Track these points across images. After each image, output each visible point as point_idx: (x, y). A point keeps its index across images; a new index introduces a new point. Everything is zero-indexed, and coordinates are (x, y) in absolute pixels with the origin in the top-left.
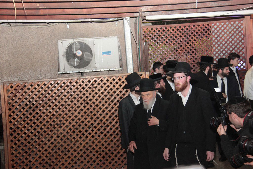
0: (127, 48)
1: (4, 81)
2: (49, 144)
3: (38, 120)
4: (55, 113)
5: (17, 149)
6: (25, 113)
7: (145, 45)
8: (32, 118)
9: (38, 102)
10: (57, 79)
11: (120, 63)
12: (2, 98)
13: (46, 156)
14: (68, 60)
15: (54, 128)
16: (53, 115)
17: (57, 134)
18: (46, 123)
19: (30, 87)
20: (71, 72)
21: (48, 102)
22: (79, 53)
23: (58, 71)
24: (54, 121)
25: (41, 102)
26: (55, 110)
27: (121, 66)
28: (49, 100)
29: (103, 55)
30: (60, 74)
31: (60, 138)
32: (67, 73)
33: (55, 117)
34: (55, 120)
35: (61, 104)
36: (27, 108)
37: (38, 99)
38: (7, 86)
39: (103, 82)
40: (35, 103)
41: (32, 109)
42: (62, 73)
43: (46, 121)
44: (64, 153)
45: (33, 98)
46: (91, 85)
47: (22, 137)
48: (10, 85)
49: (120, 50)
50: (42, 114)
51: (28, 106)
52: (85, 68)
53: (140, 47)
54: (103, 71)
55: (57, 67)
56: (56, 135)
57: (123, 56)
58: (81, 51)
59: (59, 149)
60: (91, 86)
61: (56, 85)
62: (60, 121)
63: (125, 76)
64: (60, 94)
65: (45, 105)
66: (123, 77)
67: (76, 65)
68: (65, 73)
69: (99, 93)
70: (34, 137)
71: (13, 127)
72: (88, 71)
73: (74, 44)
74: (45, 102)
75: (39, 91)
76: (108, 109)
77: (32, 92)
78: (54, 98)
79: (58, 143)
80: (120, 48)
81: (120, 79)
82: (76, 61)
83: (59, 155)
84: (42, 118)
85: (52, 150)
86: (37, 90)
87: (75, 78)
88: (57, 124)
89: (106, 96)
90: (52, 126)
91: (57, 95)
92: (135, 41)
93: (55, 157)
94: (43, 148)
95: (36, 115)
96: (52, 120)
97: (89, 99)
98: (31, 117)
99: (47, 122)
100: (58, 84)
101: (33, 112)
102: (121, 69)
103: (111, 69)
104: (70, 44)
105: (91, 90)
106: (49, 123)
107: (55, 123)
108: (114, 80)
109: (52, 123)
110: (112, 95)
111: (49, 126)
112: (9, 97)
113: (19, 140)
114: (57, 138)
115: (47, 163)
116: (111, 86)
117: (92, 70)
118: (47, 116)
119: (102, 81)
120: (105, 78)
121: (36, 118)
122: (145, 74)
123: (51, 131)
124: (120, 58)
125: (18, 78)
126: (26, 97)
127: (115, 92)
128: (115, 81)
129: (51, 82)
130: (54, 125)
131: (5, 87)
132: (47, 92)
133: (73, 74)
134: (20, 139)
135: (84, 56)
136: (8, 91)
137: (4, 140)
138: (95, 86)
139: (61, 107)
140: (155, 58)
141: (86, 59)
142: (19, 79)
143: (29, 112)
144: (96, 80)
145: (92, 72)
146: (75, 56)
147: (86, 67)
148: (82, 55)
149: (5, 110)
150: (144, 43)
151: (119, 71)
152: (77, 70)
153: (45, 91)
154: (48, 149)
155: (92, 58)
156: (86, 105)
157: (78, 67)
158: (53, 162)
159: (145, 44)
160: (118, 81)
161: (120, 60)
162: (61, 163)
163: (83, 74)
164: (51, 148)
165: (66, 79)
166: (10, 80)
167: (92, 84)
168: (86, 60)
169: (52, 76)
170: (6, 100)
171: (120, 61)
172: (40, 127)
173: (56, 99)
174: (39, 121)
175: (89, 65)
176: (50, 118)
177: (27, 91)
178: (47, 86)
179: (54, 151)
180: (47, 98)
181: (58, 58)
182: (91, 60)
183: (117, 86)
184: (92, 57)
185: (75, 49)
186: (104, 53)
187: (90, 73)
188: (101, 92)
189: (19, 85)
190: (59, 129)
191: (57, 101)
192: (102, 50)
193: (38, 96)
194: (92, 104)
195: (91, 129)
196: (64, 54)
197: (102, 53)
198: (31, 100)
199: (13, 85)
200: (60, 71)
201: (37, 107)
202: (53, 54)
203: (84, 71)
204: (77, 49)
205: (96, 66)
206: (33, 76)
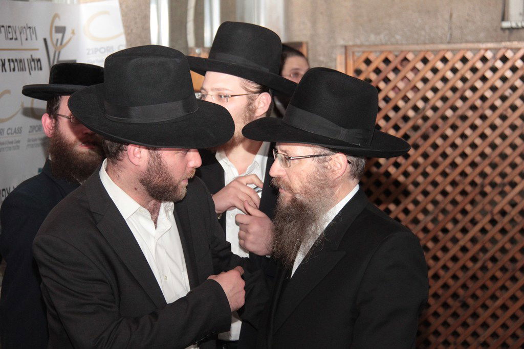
2: (464, 240)
3: (435, 165)
4: (488, 151)
8: (420, 160)
9: (439, 113)
10: (504, 44)
13: (455, 277)
15: (484, 194)
16: (483, 155)
17: (492, 212)
18: (458, 178)
21: (470, 113)
24: (483, 175)
25: (449, 113)
26: (489, 140)
28: (474, 108)
30: (507, 29)
31: (499, 227)
33: (487, 161)
34: (488, 170)
35: (508, 122)
36: (405, 128)
37: (439, 104)
38: (355, 58)
40: (429, 113)
41: (420, 133)
42: (514, 25)
43: (459, 170)
44: (508, 275)
45: (426, 100)
48: (364, 57)
50: (449, 151)
51: (410, 123)
55: (500, 7)
56: (488, 218)
59: (494, 259)
61: (499, 64)
62: (503, 175)
64: (508, 92)
65: (459, 123)
68: (522, 28)
70: (421, 217)
74: (459, 112)
75: (445, 80)
77: (425, 81)
78: (488, 103)
79: (493, 241)
83: (494, 278)
84: (449, 161)
85: (474, 259)
86: (439, 75)
88: (493, 185)
90: (478, 190)
91: (499, 93)
93: (480, 283)
94: (445, 249)
95: (432, 150)
96: (478, 170)
98: (416, 156)
99: (463, 174)
100: (504, 59)
101: (422, 141)
106: (469, 179)
107: (487, 181)
109: (478, 180)
111: (469, 189)
114: (488, 227)
115: (455, 296)
118: (464, 155)
121: (430, 160)
123: (473, 202)
126: (407, 94)
129: (482, 52)
130: (483, 186)
131: (350, 62)
132: (468, 84)
136: (357, 72)
139: (508, 132)
142: (382, 37)
153: (464, 80)
154: (460, 255)
158: (474, 296)
162: (499, 303)
164: (470, 255)
169: (481, 34)
172: (439, 188)
173: (493, 108)
174: (440, 169)
176: (473, 165)
177: (410, 75)
178: (469, 65)
179: (479, 264)
180: (469, 103)
189: (391, 57)
190: (498, 198)
191: (498, 112)
193: (440, 94)
198: (420, 104)
199: (372, 57)
200: (508, 20)
201: (435, 127)
206: (425, 32)
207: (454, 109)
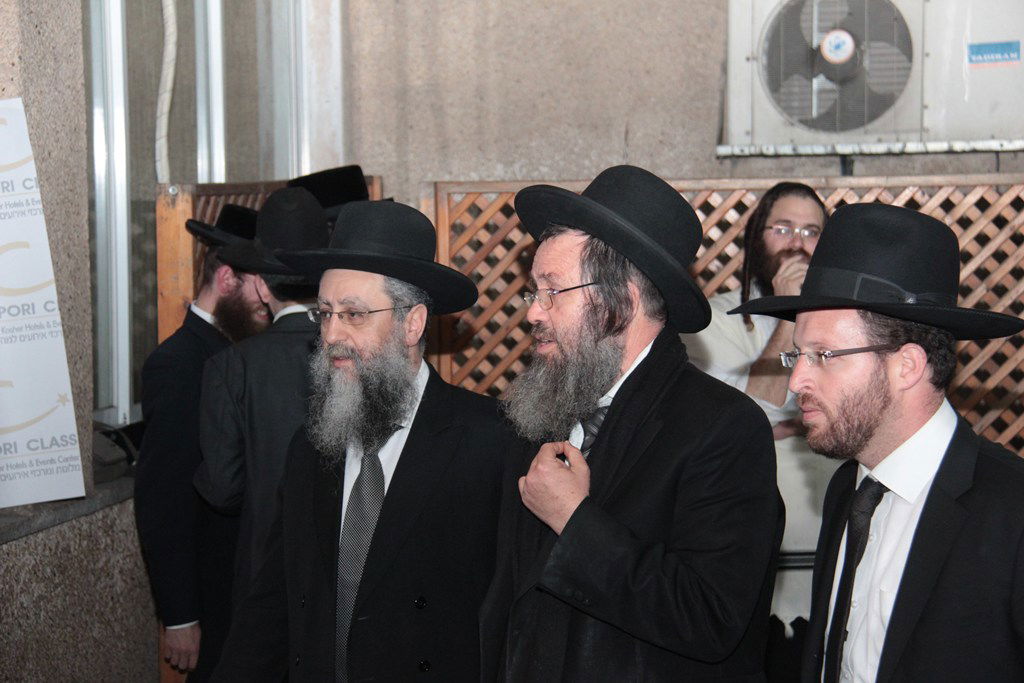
1: (447, 178)
10: (706, 183)
14: (775, 81)
20: (787, 150)
22: (838, 47)
23: (715, 140)
29: (971, 60)
30: (726, 157)
32: (765, 152)
38: (452, 206)
39: (958, 212)
42: (737, 151)
48: (468, 203)
52: (862, 129)
54: (964, 152)
55: (716, 119)
58: (850, 33)
64: (715, 265)
67: (815, 113)
68: (751, 156)
72: (881, 148)
76: (975, 365)
82: (821, 92)
100: (708, 208)
103: (1011, 141)
110: (1000, 291)
112: (459, 263)
116: (1000, 239)
117: (905, 146)
119: (948, 205)
120: (966, 190)
125: (517, 166)
131: (444, 212)
133: (797, 160)
135: (866, 63)
136: (457, 229)
141: (875, 79)
142: (518, 170)
144: (919, 197)
145: (904, 157)
146: (814, 60)
147: (870, 127)
148: (855, 60)
155: (907, 76)
157: (829, 122)
163: (852, 162)
166: (474, 176)
168: (875, 89)
169: (686, 167)
175: (889, 115)
181: (724, 68)
182: (901, 91)
184: (910, 69)
185: (820, 20)
186: (978, 50)
187: (892, 161)
192: (968, 34)
196: (756, 45)
197: (966, 51)
199: (481, 203)
200: (727, 144)
202: (701, 46)
203: (857, 150)
204: (830, 24)
205: (927, 124)
206: (591, 161)
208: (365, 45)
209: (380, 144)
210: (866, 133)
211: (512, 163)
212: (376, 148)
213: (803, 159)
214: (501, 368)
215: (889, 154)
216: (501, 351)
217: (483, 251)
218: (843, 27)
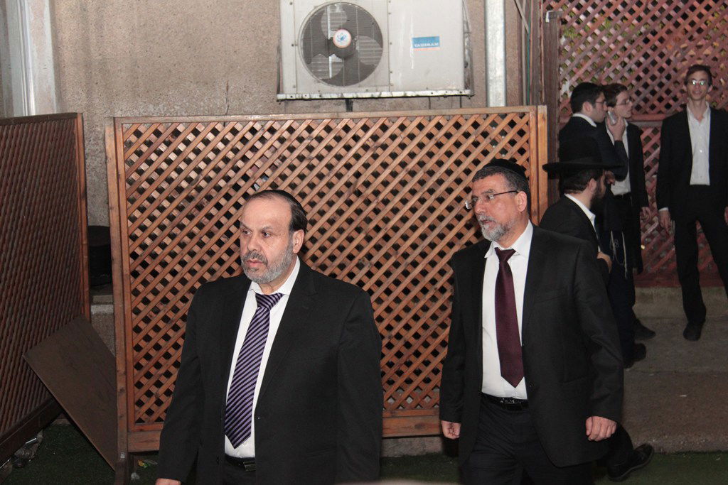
0: (490, 28)
3: (210, 234)
5: (151, 316)
6: (175, 213)
7: (547, 20)
8: (196, 230)
9: (212, 183)
10: (271, 116)
11: (465, 73)
12: (111, 164)
14: (308, 58)
18: (233, 247)
19: (191, 137)
20: (317, 96)
21: (242, 183)
22: (342, 39)
23: (275, 91)
25: (222, 183)
27: (468, 83)
28: (246, 178)
29: (414, 47)
30: (282, 100)
32: (304, 97)
36: (179, 199)
37: (212, 174)
38: (124, 130)
39: (408, 131)
40: (203, 184)
41: (194, 203)
42: (289, 97)
43: (233, 238)
45: (198, 171)
46: (370, 139)
47: (164, 282)
48: (133, 129)
49: (466, 33)
50: (223, 220)
51: (184, 194)
52: (357, 85)
53: (530, 26)
54: (412, 97)
55: (276, 77)
57: (474, 51)
58: (349, 31)
60: (371, 143)
61: (267, 135)
63: (474, 116)
64: (277, 162)
65: (232, 192)
66: (466, 120)
67: (331, 76)
68: (296, 99)
69: (394, 164)
71: (139, 251)
72: (368, 95)
73: (329, 10)
74: (232, 182)
75: (216, 151)
76: (419, 213)
77: (197, 152)
78: (259, 173)
80: (468, 28)
81: (457, 126)
82: (334, 63)
84: (223, 230)
86: (211, 146)
87: (325, 115)
89: (412, 173)
91: (269, 163)
92: (515, 7)
95: (207, 220)
97: (362, 179)
98: (191, 226)
100: (272, 131)
101: (197, 211)
102: (467, 92)
103: (437, 91)
104: (315, 10)
105: (370, 153)
108: (439, 126)
110: (431, 173)
112: (131, 163)
113: (155, 292)
116: (430, 145)
117: (380, 94)
119: (402, 127)
120: (412, 118)
121: (206, 230)
122: (534, 113)
124: (467, 58)
125: (161, 106)
126: (180, 165)
127: (440, 163)
128: (443, 131)
129: (251, 124)
131: (120, 134)
132: (240, 155)
133: (322, 101)
134: (160, 287)
135: (358, 48)
136: (128, 144)
137: (114, 288)
138: (381, 141)
140: (576, 62)
141: (363, 58)
143: (185, 212)
144: (387, 123)
145: (380, 100)
146: (329, 46)
147: (361, 83)
148: (352, 45)
149: (117, 200)
150: (545, 14)
151: (463, 97)
152: (334, 92)
153: (235, 151)
155: (381, 55)
156: (353, 197)
157: (337, 81)
159: (550, 18)
160: (453, 131)
161: (466, 65)
163: (352, 102)
165: (297, 116)
167: (375, 138)
168: (363, 62)
169: (260, 106)
170: (122, 172)
171: (465, 67)
172: (216, 257)
173: (265, 177)
174: (215, 238)
175: (371, 76)
177: (182, 147)
178: (239, 136)
180: (241, 173)
181: (279, 50)
182: (378, 63)
183: (449, 145)
184: (382, 51)
185: (332, 24)
186: (418, 41)
187: (374, 101)
188: (398, 160)
189: (161, 129)
191: (269, 181)
192: (412, 31)
193: (212, 165)
194: (372, 198)
195: (365, 270)
196: (297, 38)
197: (411, 42)
198: (193, 175)
199: (142, 129)
200: (283, 93)
201: (209, 198)
202: (265, 37)
203: (355, 96)
204: (338, 26)
205: (392, 81)
206: (204, 103)
207: (227, 179)
208: (66, 35)
209: (78, 93)
210: (359, 87)
211: (158, 104)
212: (76, 96)
213: (325, 101)
214: (156, 223)
215: (372, 98)
216: (156, 213)
217: (144, 157)
218: (345, 28)
